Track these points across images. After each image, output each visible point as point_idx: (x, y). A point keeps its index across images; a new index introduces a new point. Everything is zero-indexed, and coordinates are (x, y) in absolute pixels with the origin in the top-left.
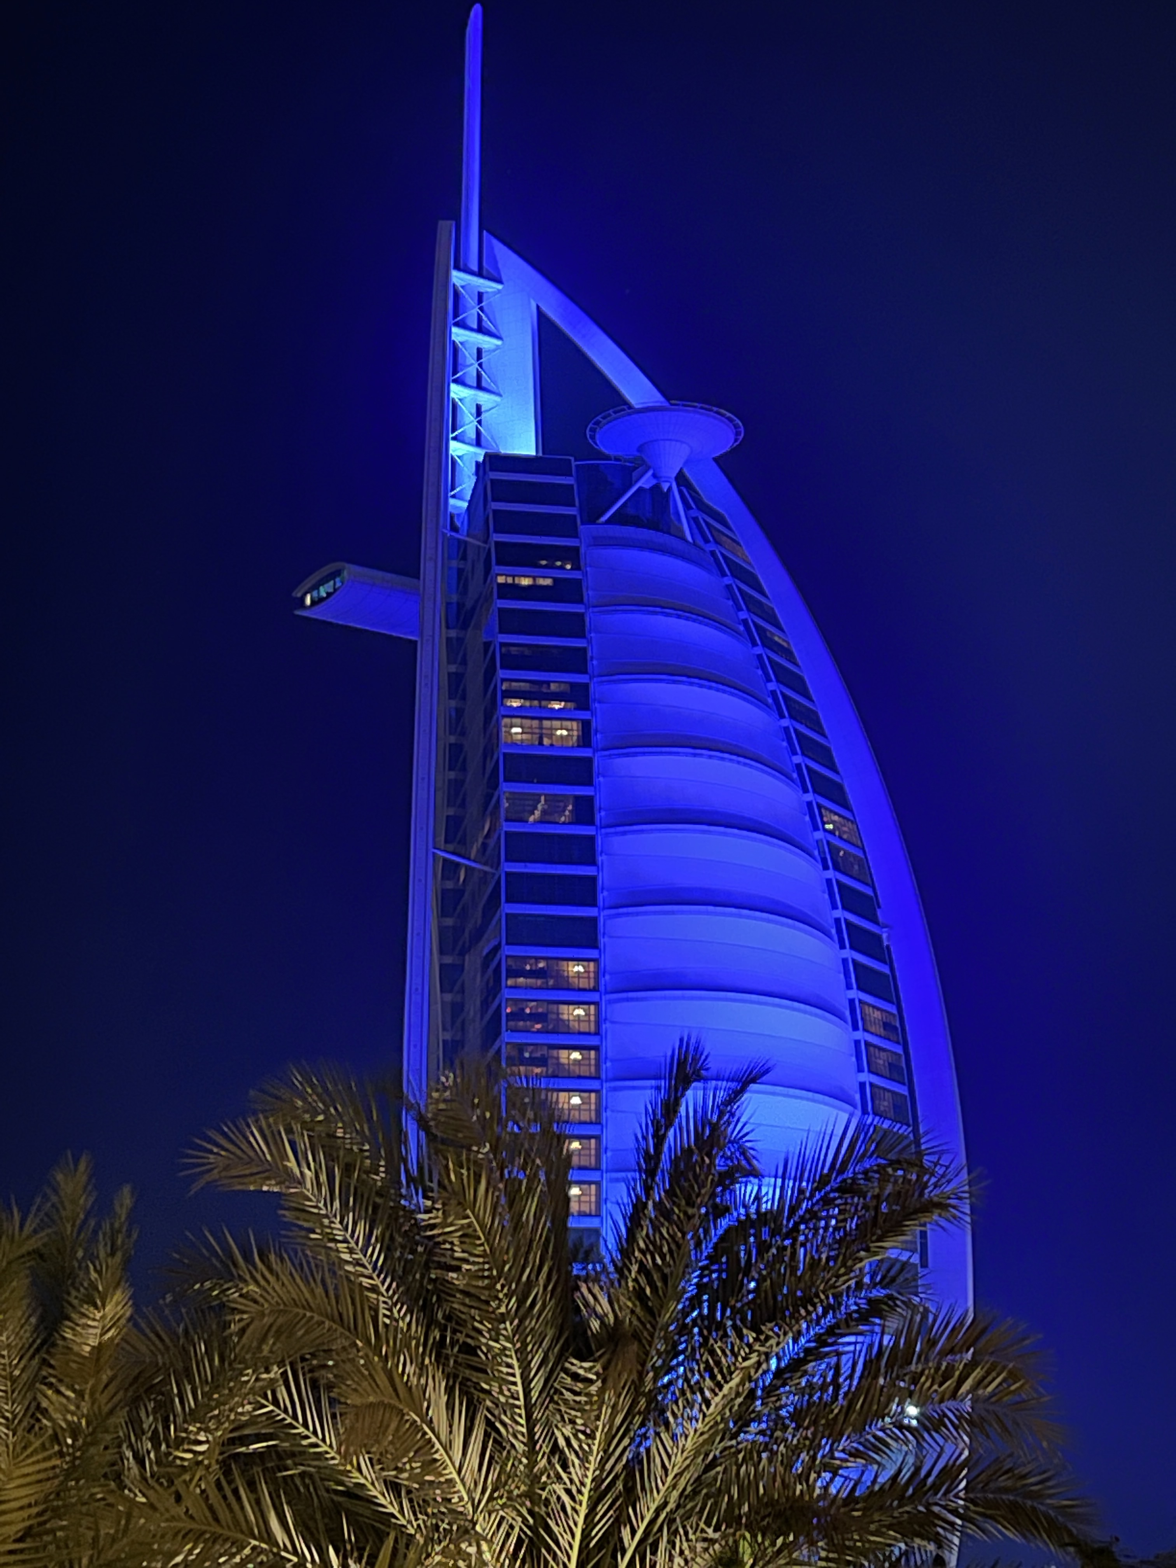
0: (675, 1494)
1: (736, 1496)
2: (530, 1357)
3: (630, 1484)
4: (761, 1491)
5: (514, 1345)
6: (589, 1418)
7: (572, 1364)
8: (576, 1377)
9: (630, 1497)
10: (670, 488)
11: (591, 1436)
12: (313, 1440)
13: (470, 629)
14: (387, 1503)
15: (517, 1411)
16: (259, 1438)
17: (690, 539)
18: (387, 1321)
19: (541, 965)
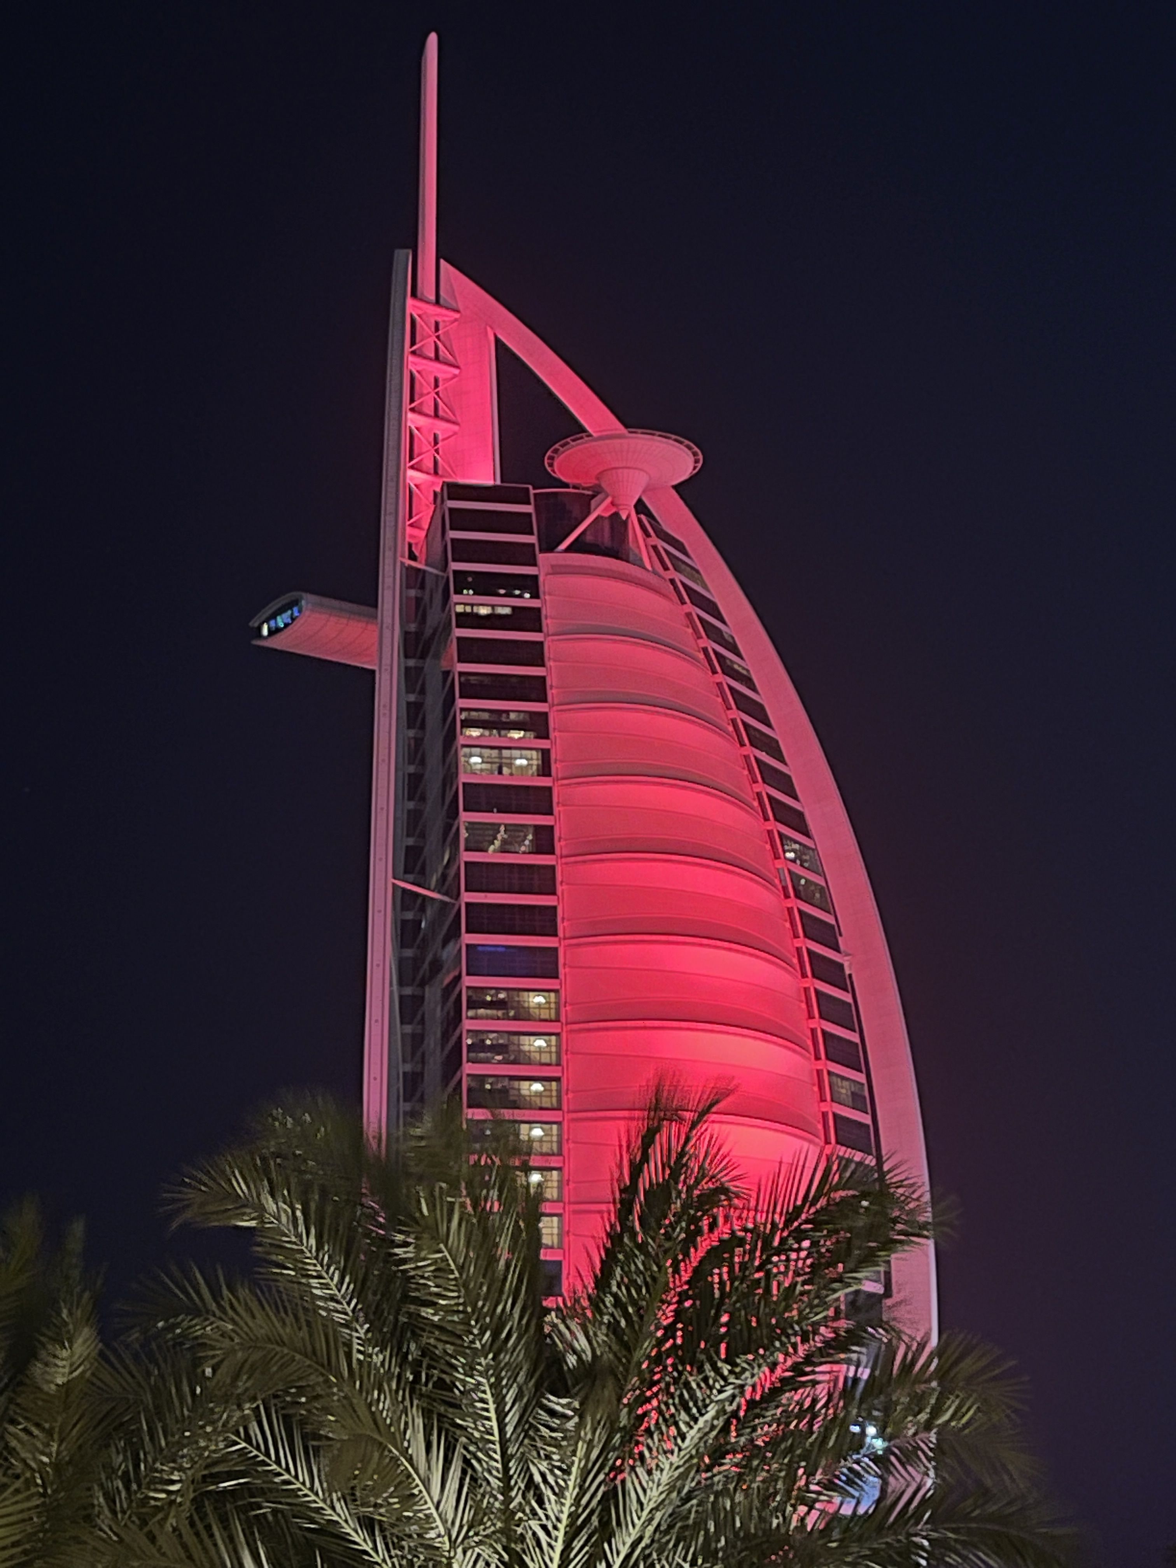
0: (651, 1528)
1: (712, 1529)
2: (504, 1391)
3: (605, 1519)
4: (738, 1524)
5: (488, 1381)
6: (565, 1453)
7: (549, 1400)
8: (552, 1413)
9: (606, 1532)
10: (628, 516)
11: (567, 1472)
12: (286, 1477)
13: (428, 660)
14: (360, 1539)
15: (491, 1446)
16: (230, 1476)
17: (649, 568)
18: (361, 1357)
19: (502, 996)
